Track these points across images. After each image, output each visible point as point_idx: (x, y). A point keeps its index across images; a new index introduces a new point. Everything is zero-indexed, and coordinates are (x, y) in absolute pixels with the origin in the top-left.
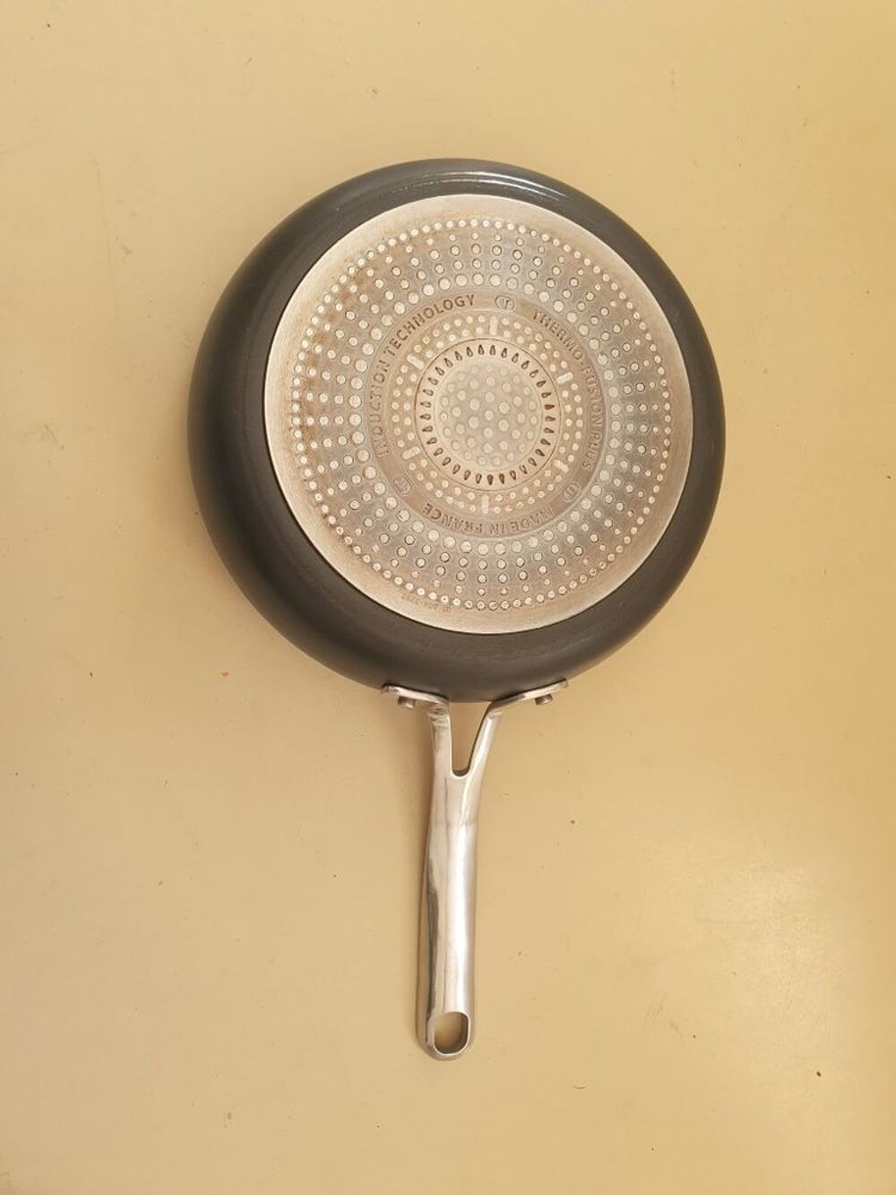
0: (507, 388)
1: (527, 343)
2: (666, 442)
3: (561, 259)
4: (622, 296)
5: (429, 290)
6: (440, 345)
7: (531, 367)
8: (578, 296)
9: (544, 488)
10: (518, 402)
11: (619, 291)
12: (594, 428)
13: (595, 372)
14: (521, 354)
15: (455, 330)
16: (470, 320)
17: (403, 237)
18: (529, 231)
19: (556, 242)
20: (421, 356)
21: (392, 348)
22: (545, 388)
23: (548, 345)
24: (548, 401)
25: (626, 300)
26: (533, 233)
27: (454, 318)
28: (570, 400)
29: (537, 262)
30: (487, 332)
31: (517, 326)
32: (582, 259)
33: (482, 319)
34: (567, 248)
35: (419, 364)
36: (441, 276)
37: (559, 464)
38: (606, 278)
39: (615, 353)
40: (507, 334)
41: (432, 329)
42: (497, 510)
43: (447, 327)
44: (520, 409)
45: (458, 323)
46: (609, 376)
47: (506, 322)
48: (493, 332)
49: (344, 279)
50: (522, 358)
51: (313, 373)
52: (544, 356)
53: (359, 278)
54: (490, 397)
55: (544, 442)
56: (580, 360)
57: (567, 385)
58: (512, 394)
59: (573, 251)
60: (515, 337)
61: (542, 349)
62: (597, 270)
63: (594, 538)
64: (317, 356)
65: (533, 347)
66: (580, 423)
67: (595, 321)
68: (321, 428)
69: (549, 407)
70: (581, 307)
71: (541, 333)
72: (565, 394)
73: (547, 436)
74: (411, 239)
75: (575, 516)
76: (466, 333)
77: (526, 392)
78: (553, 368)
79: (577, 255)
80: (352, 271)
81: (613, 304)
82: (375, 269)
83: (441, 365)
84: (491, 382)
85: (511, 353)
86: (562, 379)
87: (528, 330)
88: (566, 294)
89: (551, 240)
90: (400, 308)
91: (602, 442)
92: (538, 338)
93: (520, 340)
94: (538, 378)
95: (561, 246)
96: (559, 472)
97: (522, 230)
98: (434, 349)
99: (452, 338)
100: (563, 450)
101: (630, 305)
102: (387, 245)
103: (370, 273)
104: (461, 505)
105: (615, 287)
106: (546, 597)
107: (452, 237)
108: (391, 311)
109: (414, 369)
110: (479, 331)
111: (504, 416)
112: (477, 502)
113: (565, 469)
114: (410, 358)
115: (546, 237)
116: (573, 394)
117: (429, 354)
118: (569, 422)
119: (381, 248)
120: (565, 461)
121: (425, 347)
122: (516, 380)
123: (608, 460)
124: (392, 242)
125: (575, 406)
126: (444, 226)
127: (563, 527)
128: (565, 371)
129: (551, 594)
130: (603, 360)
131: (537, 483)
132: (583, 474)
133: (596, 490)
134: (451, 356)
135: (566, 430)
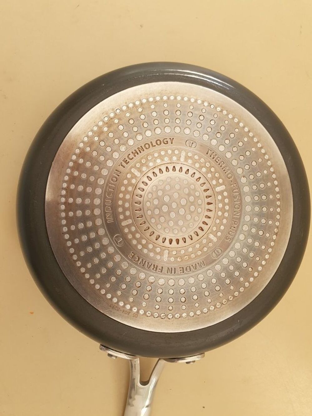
0: (186, 191)
1: (201, 167)
2: (276, 230)
3: (226, 122)
4: (259, 145)
5: (148, 133)
6: (151, 164)
7: (202, 181)
8: (234, 143)
9: (201, 250)
10: (192, 199)
11: (258, 142)
12: (234, 218)
13: (238, 187)
14: (197, 173)
15: (161, 157)
16: (170, 152)
17: (138, 103)
18: (210, 105)
19: (225, 112)
20: (140, 170)
21: (124, 164)
22: (209, 193)
23: (213, 169)
24: (209, 200)
25: (261, 148)
26: (212, 106)
27: (161, 150)
28: (222, 201)
29: (212, 123)
30: (179, 159)
31: (196, 157)
32: (238, 123)
33: (176, 152)
34: (230, 116)
35: (137, 174)
36: (156, 126)
37: (211, 236)
38: (251, 134)
39: (252, 177)
40: (190, 161)
41: (148, 155)
42: (172, 259)
43: (156, 155)
44: (192, 203)
45: (163, 153)
46: (246, 189)
47: (190, 154)
48: (182, 159)
49: (101, 124)
50: (197, 175)
51: (76, 173)
52: (209, 175)
53: (109, 124)
54: (176, 195)
55: (204, 223)
56: (231, 179)
57: (221, 193)
58: (189, 195)
59: (233, 118)
60: (194, 163)
61: (208, 171)
62: (246, 129)
63: (228, 281)
64: (79, 164)
65: (204, 170)
66: (226, 215)
67: (242, 158)
68: (77, 205)
69: (209, 204)
70: (235, 149)
71: (209, 162)
72: (220, 197)
73: (206, 220)
74: (142, 104)
75: (218, 267)
76: (166, 159)
77: (197, 194)
78: (214, 182)
79: (236, 120)
80: (106, 119)
81: (253, 149)
82: (119, 119)
83: (151, 175)
84: (177, 187)
85: (191, 172)
86: (219, 189)
87: (202, 160)
88: (227, 142)
89: (222, 111)
90: (131, 142)
91: (238, 227)
92: (208, 165)
93: (197, 165)
94: (205, 187)
95: (227, 115)
96: (211, 241)
97: (206, 104)
98: (147, 166)
99: (159, 161)
100: (215, 229)
101: (263, 151)
102: (128, 107)
103: (116, 121)
104: (152, 254)
105: (255, 140)
106: (195, 314)
107: (166, 105)
108: (126, 143)
109: (134, 177)
110: (175, 158)
111: (183, 207)
112: (161, 254)
113: (215, 239)
114: (133, 170)
115: (219, 109)
116: (224, 198)
117: (144, 169)
118: (220, 213)
119: (124, 108)
120: (215, 236)
121: (142, 165)
122: (192, 187)
123: (240, 237)
124: (131, 105)
125: (224, 205)
126: (162, 99)
127: (210, 273)
128: (221, 185)
129: (198, 312)
130: (244, 180)
131: (198, 246)
132: (225, 244)
133: (232, 254)
134: (157, 171)
135: (218, 217)
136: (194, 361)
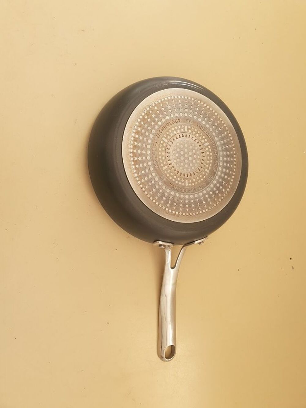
0: (191, 147)
1: (196, 134)
2: (235, 163)
3: (204, 108)
4: (221, 119)
5: (168, 118)
6: (171, 134)
7: (197, 141)
8: (209, 119)
10: (194, 151)
11: (220, 118)
12: (215, 159)
13: (215, 142)
14: (194, 137)
15: (176, 130)
16: (179, 127)
17: (160, 101)
19: (202, 103)
20: (166, 138)
21: (158, 136)
22: (201, 147)
23: (201, 134)
24: (202, 151)
25: (222, 121)
26: (196, 100)
27: (175, 126)
28: (208, 151)
29: (197, 109)
30: (184, 130)
31: (193, 128)
32: (209, 108)
33: (183, 127)
34: (205, 105)
35: (166, 141)
36: (171, 113)
37: (206, 170)
38: (216, 114)
39: (220, 136)
40: (190, 131)
41: (169, 129)
42: (190, 184)
43: (173, 129)
44: (195, 154)
45: (176, 128)
46: (218, 143)
47: (189, 127)
48: (186, 130)
49: (143, 114)
50: (194, 138)
51: (136, 144)
52: (200, 138)
53: (148, 114)
54: (186, 150)
56: (210, 139)
57: (207, 146)
58: (192, 149)
60: (192, 132)
61: (200, 136)
62: (214, 111)
63: (217, 192)
64: (137, 138)
65: (197, 135)
66: (211, 158)
67: (214, 127)
68: (139, 161)
69: (203, 153)
70: (210, 123)
71: (199, 131)
72: (207, 149)
73: (203, 162)
74: (162, 102)
75: (212, 186)
76: (179, 131)
77: (196, 148)
78: (203, 141)
79: (208, 107)
80: (145, 112)
81: (218, 122)
82: (152, 111)
83: (172, 140)
84: (186, 146)
85: (191, 137)
86: (206, 145)
87: (196, 130)
88: (206, 119)
89: (201, 103)
90: (160, 123)
91: (218, 163)
92: (199, 132)
93: (194, 133)
94: (199, 144)
95: (204, 104)
96: (206, 172)
97: (193, 99)
98: (170, 136)
99: (175, 132)
100: (207, 166)
101: (223, 122)
102: (155, 104)
103: (151, 112)
104: (180, 183)
105: (219, 117)
106: (205, 211)
107: (173, 101)
108: (157, 124)
109: (164, 142)
110: (182, 130)
111: (191, 156)
112: (184, 182)
113: (208, 171)
114: (163, 139)
115: (199, 102)
116: (209, 149)
117: (169, 137)
118: (208, 157)
119: (154, 105)
120: (208, 169)
121: (167, 135)
122: (193, 145)
123: (219, 169)
124: (157, 103)
125: (210, 152)
126: (171, 98)
127: (209, 189)
128: (206, 142)
129: (207, 210)
130: (216, 139)
131: (201, 176)
132: (213, 173)
133: (217, 178)
134: (175, 138)
135: (208, 160)
136: (203, 242)
